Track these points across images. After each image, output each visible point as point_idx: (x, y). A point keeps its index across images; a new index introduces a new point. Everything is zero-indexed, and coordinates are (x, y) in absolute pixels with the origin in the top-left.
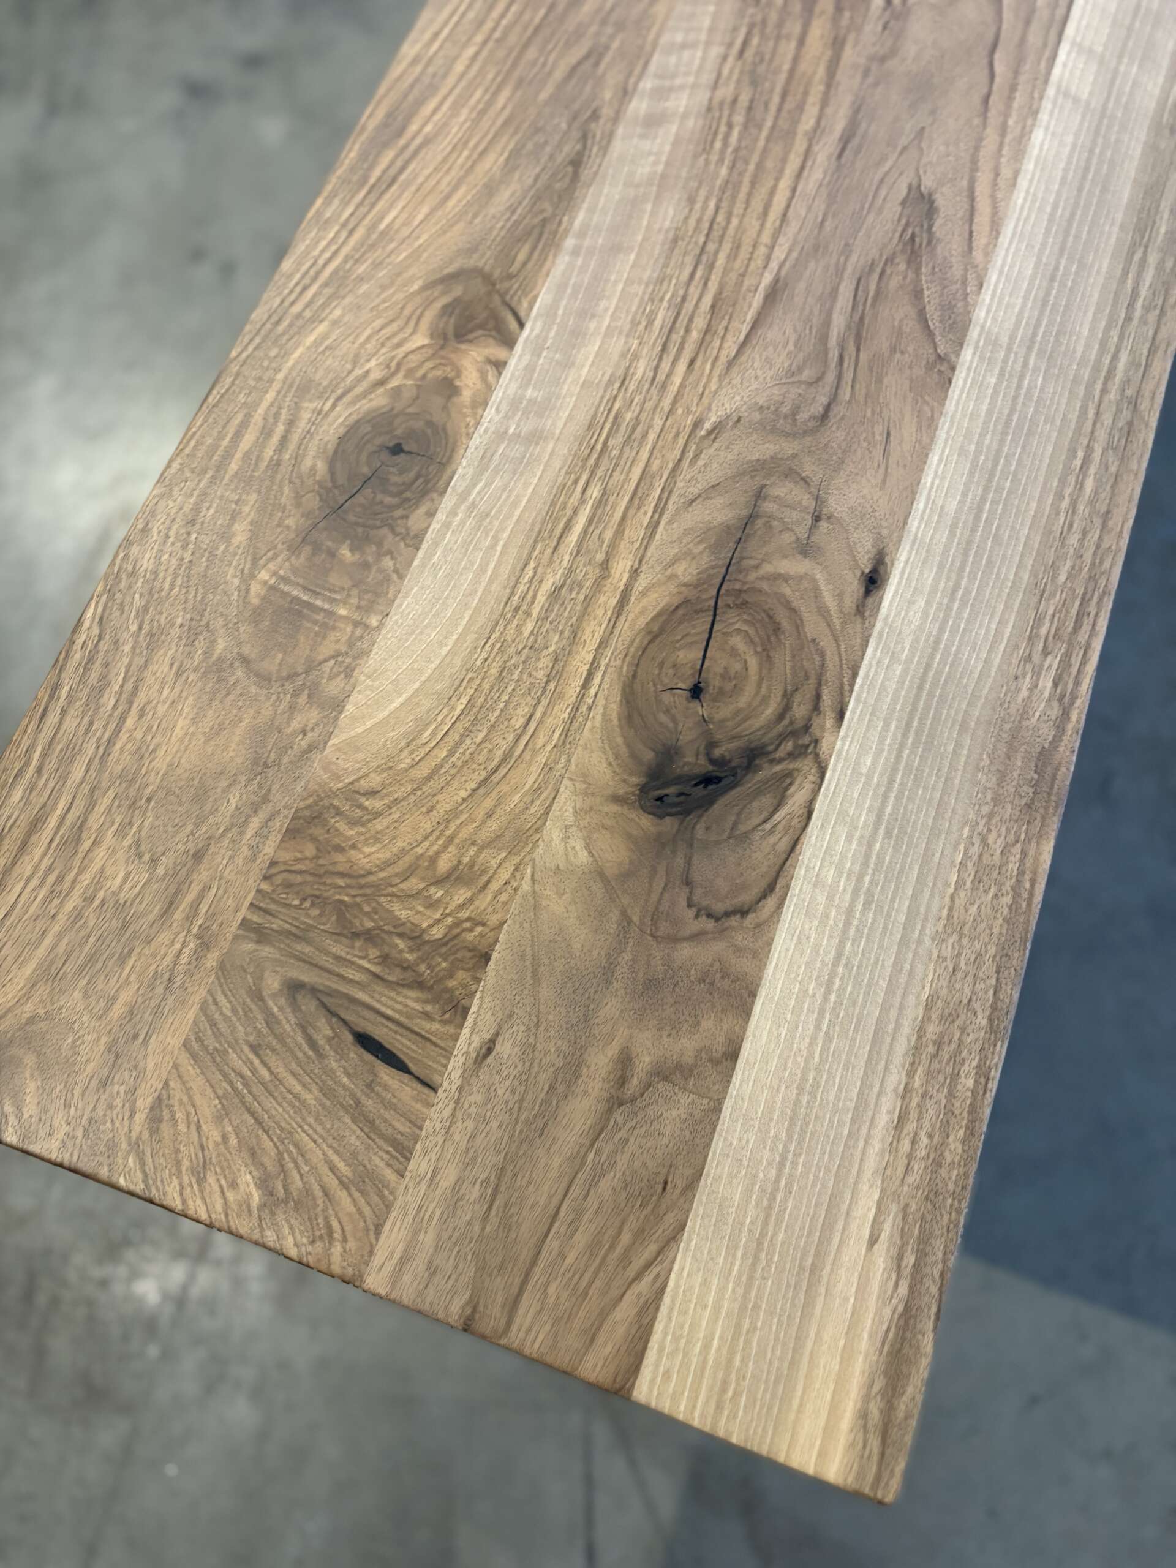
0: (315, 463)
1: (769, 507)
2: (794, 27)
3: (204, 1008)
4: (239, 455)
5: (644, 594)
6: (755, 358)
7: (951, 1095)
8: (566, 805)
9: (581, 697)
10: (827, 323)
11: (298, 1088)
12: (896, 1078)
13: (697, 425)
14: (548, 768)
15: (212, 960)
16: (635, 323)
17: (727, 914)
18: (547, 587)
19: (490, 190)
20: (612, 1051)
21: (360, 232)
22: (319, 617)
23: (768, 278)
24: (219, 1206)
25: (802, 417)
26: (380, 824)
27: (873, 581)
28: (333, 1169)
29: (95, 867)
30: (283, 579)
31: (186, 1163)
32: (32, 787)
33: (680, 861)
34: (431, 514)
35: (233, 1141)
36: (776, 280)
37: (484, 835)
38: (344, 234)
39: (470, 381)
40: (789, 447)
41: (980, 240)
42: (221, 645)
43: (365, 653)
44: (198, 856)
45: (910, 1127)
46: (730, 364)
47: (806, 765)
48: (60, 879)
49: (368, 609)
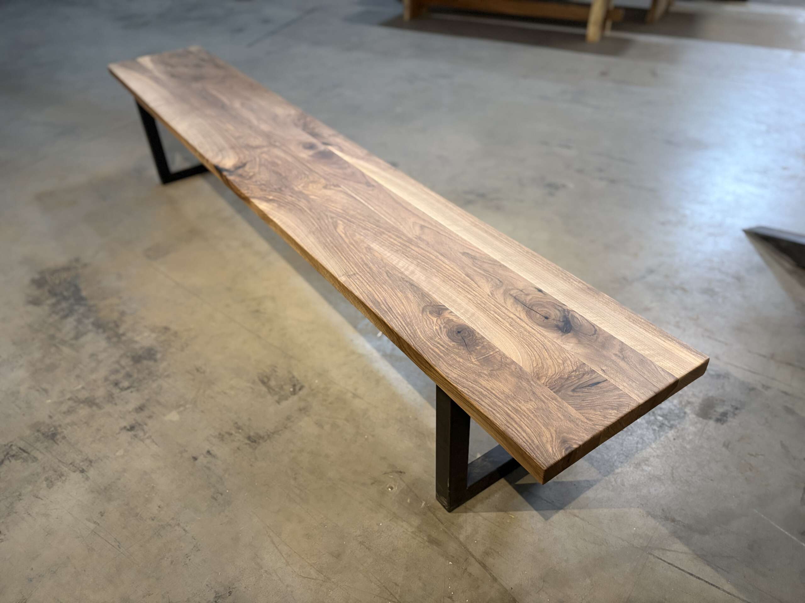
0: (452, 344)
1: (514, 295)
2: (408, 249)
3: (570, 405)
4: (440, 353)
5: (520, 316)
6: (479, 283)
7: (644, 323)
8: (559, 342)
9: (537, 331)
10: (480, 273)
11: (596, 398)
12: (638, 328)
13: (488, 295)
14: (549, 341)
15: (559, 399)
16: (458, 293)
17: (595, 332)
18: (509, 326)
19: (407, 298)
20: (613, 356)
21: (399, 317)
22: (490, 357)
23: (464, 275)
24: (614, 417)
25: (498, 284)
26: (545, 366)
27: (540, 291)
28: (615, 399)
29: (526, 410)
30: (476, 358)
31: (602, 419)
32: (498, 413)
33: (580, 333)
34: (478, 333)
35: (602, 410)
36: (465, 274)
37: (558, 354)
38: (397, 319)
39: (451, 317)
40: (504, 288)
41: (480, 252)
42: (485, 372)
43: (504, 354)
44: (534, 393)
45: (647, 330)
46: (479, 286)
47: (571, 312)
48: (524, 415)
49: (494, 350)
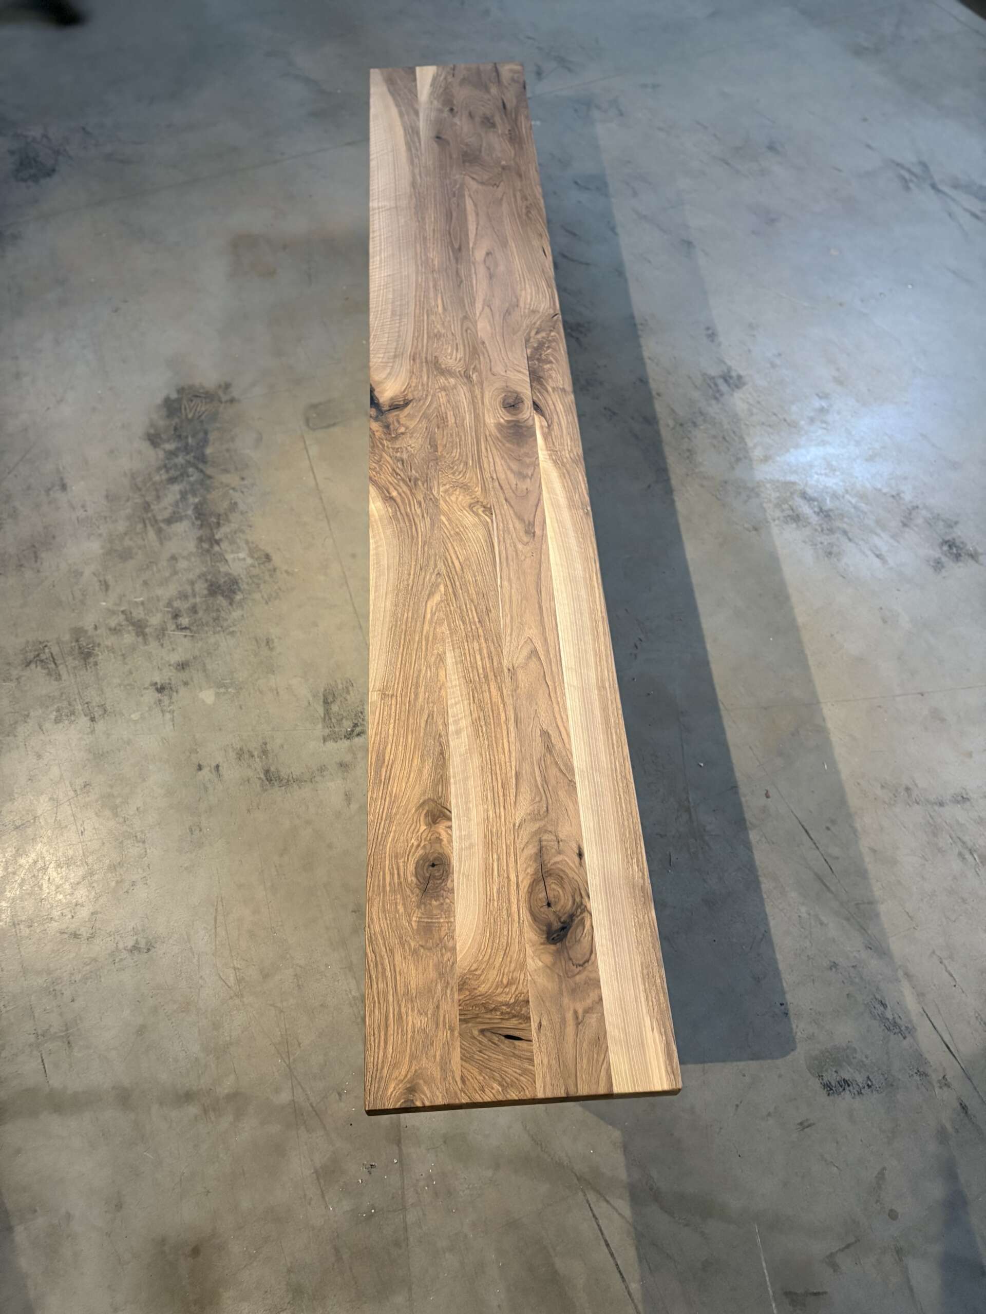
0: (412, 879)
1: (544, 843)
2: (485, 687)
3: (461, 1048)
4: (388, 885)
5: (522, 882)
6: (520, 798)
7: (656, 986)
8: (529, 951)
9: (519, 918)
10: (536, 781)
11: (497, 1057)
12: (641, 987)
13: (514, 825)
14: (520, 943)
15: (456, 1033)
16: (483, 800)
17: (584, 963)
18: (495, 890)
19: (420, 771)
20: (571, 1012)
21: (388, 799)
22: (437, 925)
23: (514, 772)
24: (492, 1095)
25: (541, 813)
26: (482, 978)
27: (580, 855)
28: (516, 1072)
29: (410, 1023)
30: (420, 918)
31: (477, 1089)
32: (380, 1008)
33: (566, 953)
34: (453, 881)
35: (487, 1077)
36: (516, 773)
37: (512, 968)
38: (383, 801)
39: (444, 836)
40: (542, 823)
41: (566, 741)
42: (413, 944)
43: (454, 930)
44: (438, 1007)
45: (650, 998)
46: (515, 803)
47: (586, 914)
48: (402, 1030)
49: (449, 917)
